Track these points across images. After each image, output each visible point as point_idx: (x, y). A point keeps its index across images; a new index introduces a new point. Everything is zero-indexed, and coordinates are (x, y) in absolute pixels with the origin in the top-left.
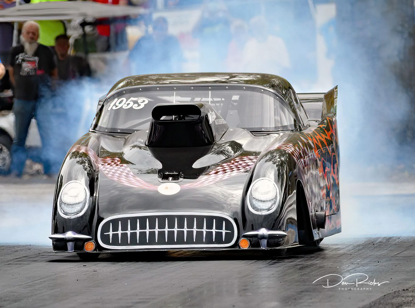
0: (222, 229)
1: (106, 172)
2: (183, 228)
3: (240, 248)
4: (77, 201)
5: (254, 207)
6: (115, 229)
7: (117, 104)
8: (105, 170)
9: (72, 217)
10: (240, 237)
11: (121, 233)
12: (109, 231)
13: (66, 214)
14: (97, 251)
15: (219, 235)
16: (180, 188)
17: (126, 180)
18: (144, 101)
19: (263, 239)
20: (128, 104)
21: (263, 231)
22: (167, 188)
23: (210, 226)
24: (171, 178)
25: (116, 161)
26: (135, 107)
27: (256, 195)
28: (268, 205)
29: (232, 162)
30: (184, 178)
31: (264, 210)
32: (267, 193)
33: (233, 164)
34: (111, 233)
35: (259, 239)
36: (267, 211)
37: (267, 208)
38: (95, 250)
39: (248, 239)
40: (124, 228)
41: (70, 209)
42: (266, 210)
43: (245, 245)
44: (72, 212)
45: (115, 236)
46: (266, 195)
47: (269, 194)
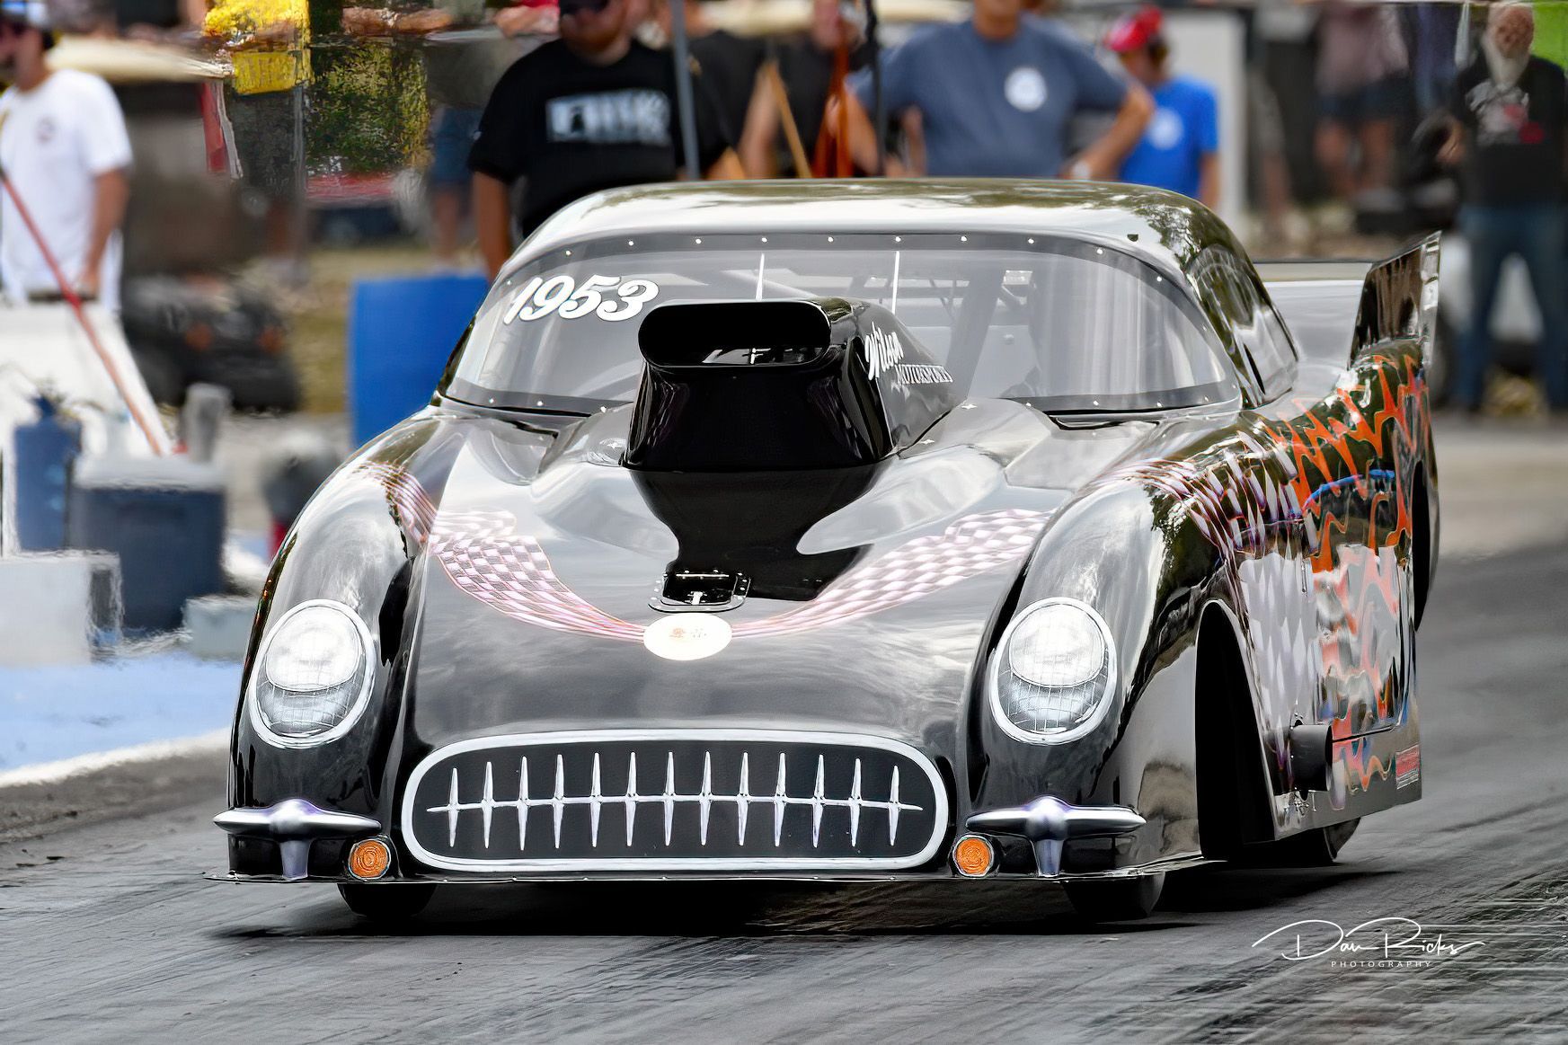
0: (886, 798)
1: (454, 566)
2: (735, 791)
3: (955, 871)
4: (326, 681)
5: (1015, 716)
6: (471, 792)
7: (538, 300)
8: (450, 560)
9: (304, 741)
10: (960, 829)
11: (493, 809)
12: (446, 802)
13: (279, 730)
14: (397, 876)
15: (875, 820)
16: (731, 634)
17: (522, 598)
18: (641, 289)
19: (1045, 842)
20: (581, 300)
21: (1047, 810)
22: (678, 633)
23: (839, 787)
24: (697, 596)
25: (499, 524)
26: (607, 311)
27: (1026, 666)
28: (1071, 705)
29: (950, 530)
30: (752, 594)
31: (1051, 725)
32: (1068, 658)
33: (951, 538)
34: (454, 808)
35: (1029, 838)
36: (1065, 729)
37: (1064, 716)
38: (391, 871)
39: (986, 837)
40: (506, 789)
41: (297, 713)
42: (1060, 724)
43: (975, 860)
44: (306, 722)
45: (470, 821)
46: (1062, 665)
47: (1074, 661)
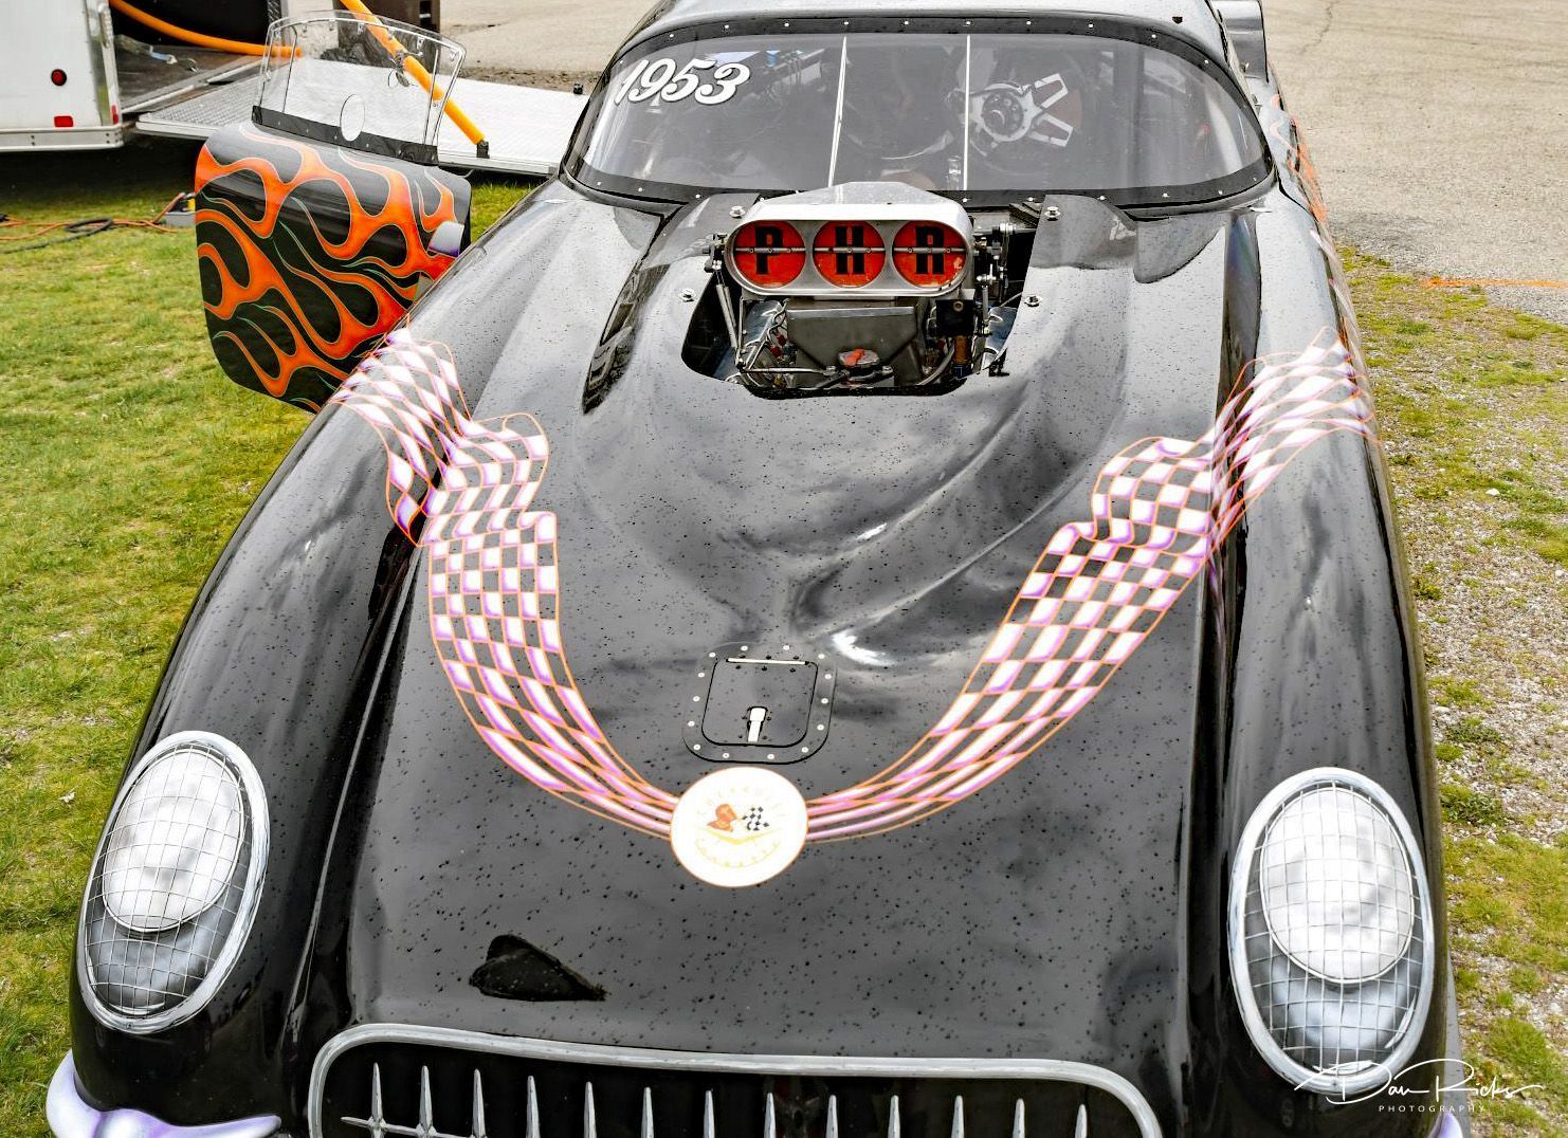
7: (644, 81)
18: (735, 72)
20: (681, 83)
26: (704, 94)
28: (1377, 1015)
31: (1348, 1057)
32: (1363, 915)
36: (1368, 1063)
37: (1367, 1039)
42: (1364, 1055)
46: (1356, 933)
47: (1374, 921)
